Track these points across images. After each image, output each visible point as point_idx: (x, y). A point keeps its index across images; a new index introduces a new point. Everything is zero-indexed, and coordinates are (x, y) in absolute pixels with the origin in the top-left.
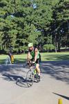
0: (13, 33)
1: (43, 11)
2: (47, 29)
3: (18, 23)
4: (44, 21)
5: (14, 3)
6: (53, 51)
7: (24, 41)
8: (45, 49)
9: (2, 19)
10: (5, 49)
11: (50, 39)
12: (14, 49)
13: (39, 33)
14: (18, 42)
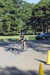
0: (9, 23)
1: (27, 11)
2: (29, 21)
5: (10, 6)
6: (32, 34)
7: (15, 28)
8: (27, 33)
9: (2, 15)
10: (4, 33)
11: (30, 27)
12: (9, 33)
13: (24, 23)
14: (11, 29)
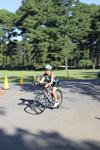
0: (44, 46)
1: (80, 20)
2: (84, 41)
3: (50, 34)
4: (80, 32)
5: (46, 11)
6: (91, 67)
7: (56, 55)
8: (81, 65)
9: (32, 30)
10: (35, 65)
11: (87, 53)
13: (75, 46)
14: (49, 56)
